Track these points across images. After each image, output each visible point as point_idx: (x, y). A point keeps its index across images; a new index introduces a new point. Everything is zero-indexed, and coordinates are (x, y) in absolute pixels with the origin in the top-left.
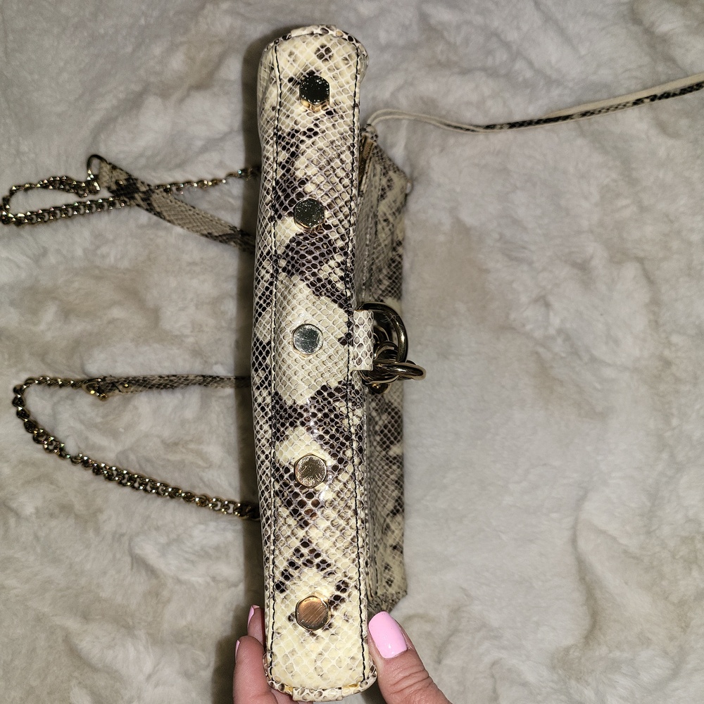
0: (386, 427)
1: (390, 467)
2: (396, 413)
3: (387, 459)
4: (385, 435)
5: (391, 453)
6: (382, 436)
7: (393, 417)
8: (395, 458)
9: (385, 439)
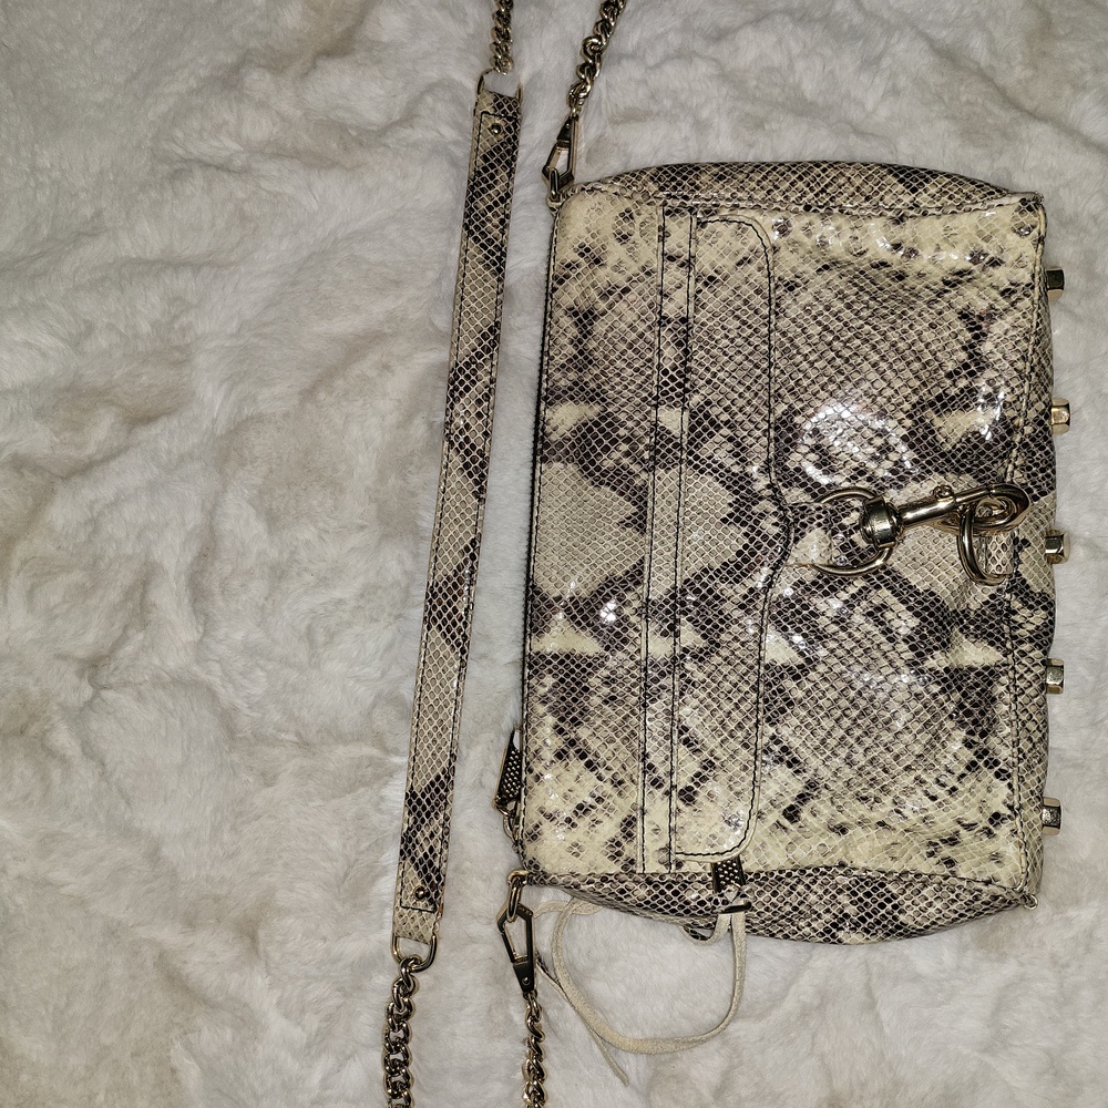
0: (606, 449)
1: (599, 387)
2: (586, 468)
3: (603, 400)
4: (607, 436)
5: (597, 408)
6: (614, 436)
7: (592, 463)
8: (592, 399)
9: (608, 430)
